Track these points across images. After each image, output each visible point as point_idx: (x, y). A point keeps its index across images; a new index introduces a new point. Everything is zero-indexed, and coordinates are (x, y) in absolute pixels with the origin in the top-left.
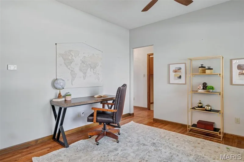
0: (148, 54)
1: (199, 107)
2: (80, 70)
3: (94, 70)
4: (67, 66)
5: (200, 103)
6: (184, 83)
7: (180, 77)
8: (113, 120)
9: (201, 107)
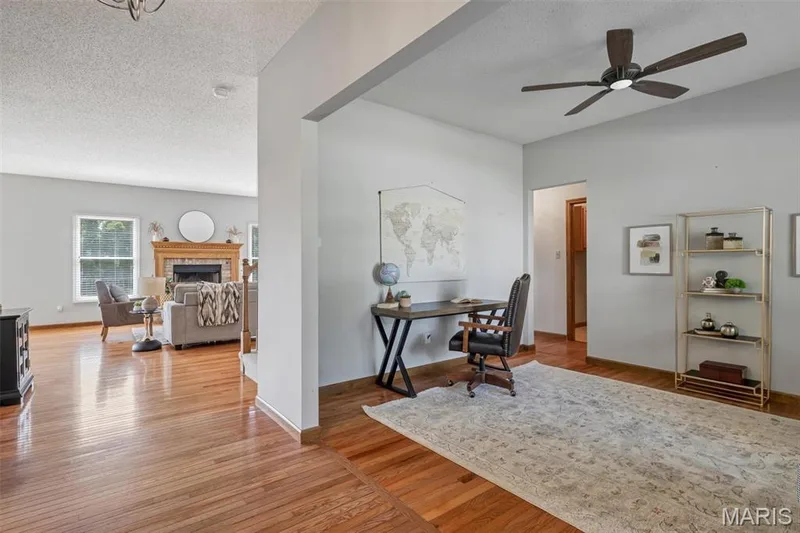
0: (567, 201)
1: (705, 329)
2: (424, 245)
3: (448, 243)
4: (399, 237)
5: (709, 320)
6: (668, 272)
7: (656, 259)
8: (504, 348)
9: (711, 329)
